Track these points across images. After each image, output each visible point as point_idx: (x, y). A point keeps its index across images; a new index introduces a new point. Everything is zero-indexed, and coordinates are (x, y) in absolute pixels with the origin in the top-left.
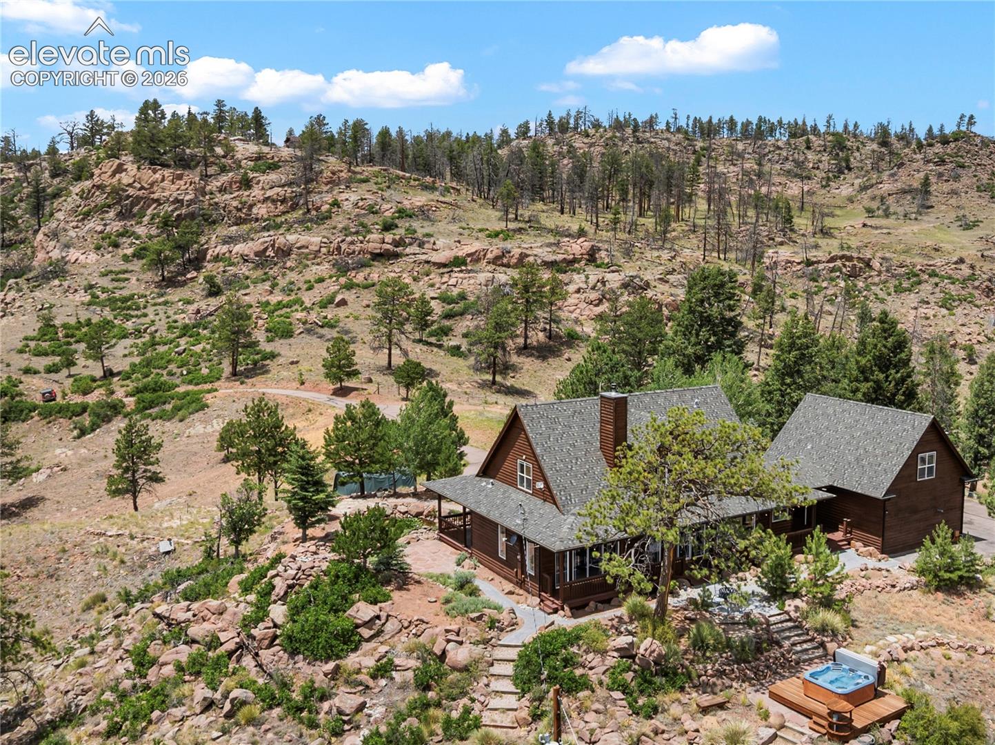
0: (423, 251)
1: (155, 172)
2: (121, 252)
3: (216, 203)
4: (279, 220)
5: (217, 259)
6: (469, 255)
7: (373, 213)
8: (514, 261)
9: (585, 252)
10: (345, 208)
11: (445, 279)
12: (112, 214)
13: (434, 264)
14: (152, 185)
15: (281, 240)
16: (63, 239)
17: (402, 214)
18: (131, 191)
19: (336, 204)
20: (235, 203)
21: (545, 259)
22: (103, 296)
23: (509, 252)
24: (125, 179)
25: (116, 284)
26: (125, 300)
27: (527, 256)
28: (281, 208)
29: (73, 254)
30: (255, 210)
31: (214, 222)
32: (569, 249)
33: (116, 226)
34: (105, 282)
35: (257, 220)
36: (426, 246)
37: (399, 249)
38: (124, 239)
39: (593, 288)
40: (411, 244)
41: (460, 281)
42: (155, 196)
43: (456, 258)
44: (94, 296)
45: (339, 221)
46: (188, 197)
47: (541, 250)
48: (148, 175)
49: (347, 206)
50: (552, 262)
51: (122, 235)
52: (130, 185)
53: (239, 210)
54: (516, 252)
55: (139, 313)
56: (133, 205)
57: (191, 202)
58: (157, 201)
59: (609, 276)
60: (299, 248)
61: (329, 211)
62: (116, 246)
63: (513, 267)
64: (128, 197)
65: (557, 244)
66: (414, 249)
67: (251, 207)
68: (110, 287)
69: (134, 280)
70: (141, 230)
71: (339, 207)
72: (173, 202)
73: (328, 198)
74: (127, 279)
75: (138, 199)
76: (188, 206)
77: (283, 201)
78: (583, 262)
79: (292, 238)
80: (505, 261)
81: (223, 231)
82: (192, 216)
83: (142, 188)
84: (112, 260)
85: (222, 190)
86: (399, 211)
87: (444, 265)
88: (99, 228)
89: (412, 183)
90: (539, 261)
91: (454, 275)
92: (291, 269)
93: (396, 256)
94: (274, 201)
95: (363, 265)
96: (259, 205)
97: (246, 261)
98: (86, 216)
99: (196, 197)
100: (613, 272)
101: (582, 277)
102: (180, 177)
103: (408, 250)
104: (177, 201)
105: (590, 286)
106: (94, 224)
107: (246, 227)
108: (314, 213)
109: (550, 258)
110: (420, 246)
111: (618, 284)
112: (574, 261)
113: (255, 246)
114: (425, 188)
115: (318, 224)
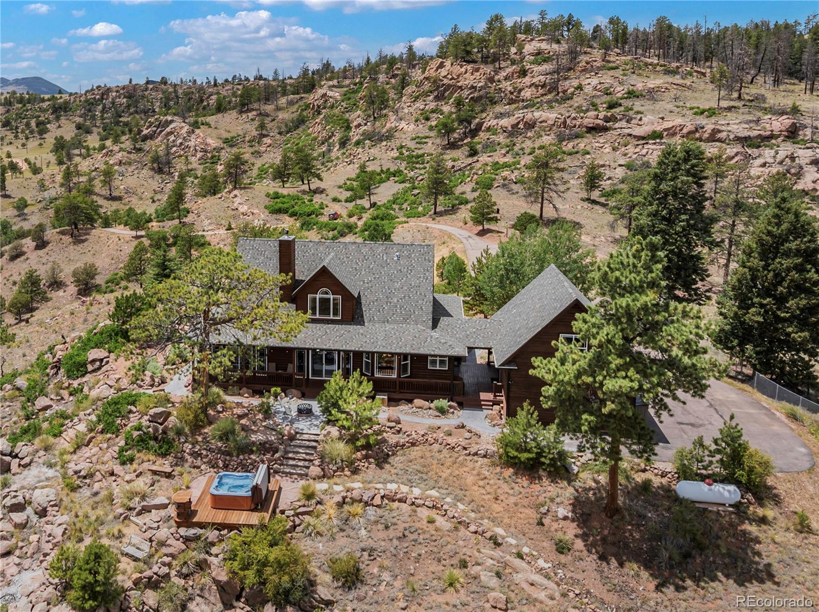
0: (629, 126)
1: (461, 66)
2: (429, 123)
3: (500, 89)
4: (536, 101)
5: (488, 129)
6: (665, 130)
7: (607, 94)
8: (706, 135)
9: (784, 129)
10: (586, 91)
11: (638, 150)
12: (431, 98)
13: (635, 137)
14: (458, 76)
15: (529, 116)
16: (400, 114)
17: (631, 94)
18: (445, 81)
19: (580, 88)
20: (510, 88)
21: (738, 135)
22: (406, 154)
23: (703, 128)
24: (443, 72)
25: (418, 146)
26: (418, 157)
27: (720, 131)
28: (541, 91)
29: (403, 124)
30: (522, 94)
31: (495, 103)
32: (768, 126)
33: (432, 105)
34: (412, 145)
35: (523, 101)
36: (633, 121)
37: (608, 125)
38: (434, 115)
39: (781, 163)
40: (621, 120)
41: (650, 151)
42: (459, 84)
43: (655, 132)
44: (401, 154)
45: (578, 101)
46: (480, 85)
47: (736, 127)
48: (457, 69)
49: (588, 89)
50: (745, 138)
51: (433, 111)
52: (445, 77)
53: (512, 93)
54: (709, 128)
55: (421, 166)
56: (445, 91)
57: (482, 88)
58: (460, 87)
59: (801, 152)
60: (541, 122)
61: (573, 94)
62: (427, 119)
63: (705, 141)
64: (443, 85)
65: (758, 121)
66: (623, 124)
67: (520, 90)
68: (413, 148)
69: (430, 144)
70: (446, 109)
71: (582, 90)
72: (470, 88)
73: (575, 83)
74: (426, 143)
75: (449, 86)
76: (480, 91)
77: (543, 86)
78: (780, 139)
79: (537, 114)
80: (697, 135)
81: (499, 109)
82: (480, 98)
83: (453, 78)
84: (422, 129)
85: (506, 78)
86: (629, 93)
87: (643, 138)
88: (422, 107)
89: (658, 68)
90: (732, 137)
91: (646, 146)
92: (530, 138)
93: (606, 129)
94: (537, 86)
95: (577, 136)
96: (527, 89)
97: (505, 131)
98: (417, 98)
99: (486, 84)
100: (808, 148)
101: (773, 152)
102: (477, 70)
103: (617, 125)
104: (473, 87)
105: (778, 160)
106: (420, 105)
107: (514, 106)
108: (561, 94)
109: (746, 134)
110: (628, 122)
111: (808, 161)
112: (772, 137)
113: (512, 120)
114: (668, 72)
115: (560, 103)
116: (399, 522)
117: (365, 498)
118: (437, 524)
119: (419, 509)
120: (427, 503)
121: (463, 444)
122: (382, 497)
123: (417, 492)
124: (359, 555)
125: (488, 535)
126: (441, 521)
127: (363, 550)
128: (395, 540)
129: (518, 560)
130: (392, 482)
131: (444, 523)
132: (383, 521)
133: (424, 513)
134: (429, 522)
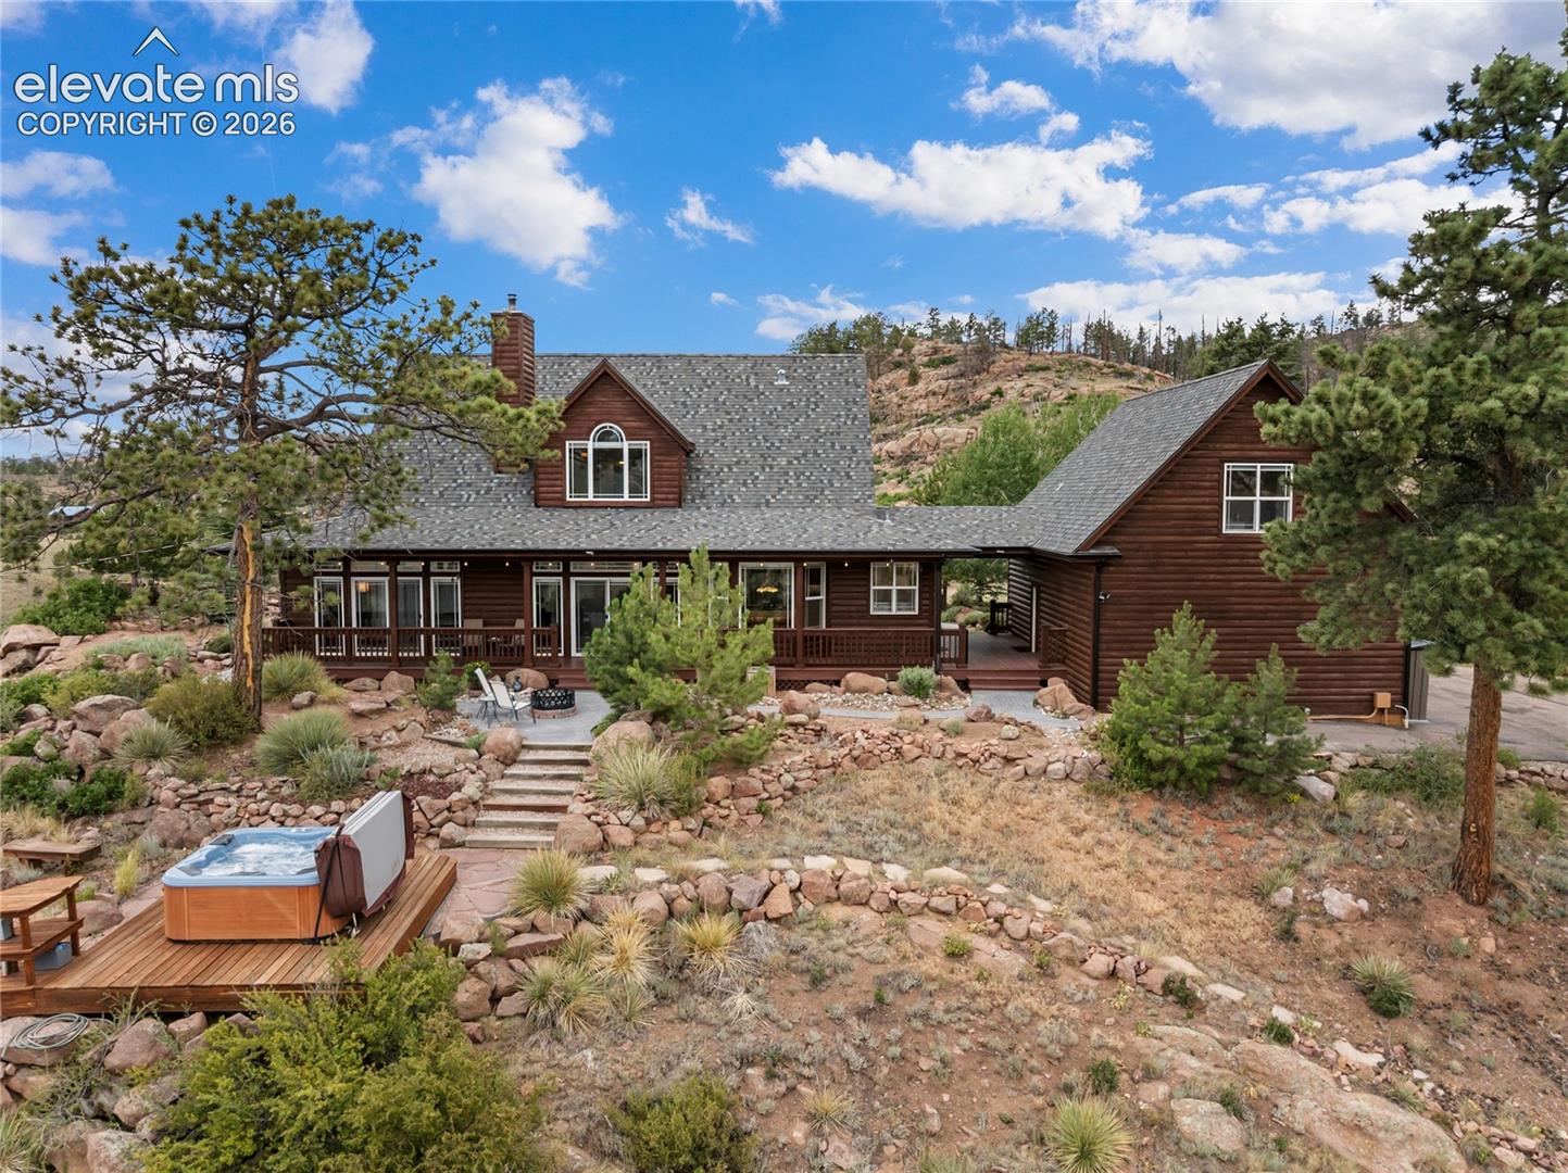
4: (935, 414)
10: (1008, 396)
15: (928, 434)
19: (999, 393)
20: (896, 400)
28: (942, 401)
30: (915, 406)
35: (917, 416)
45: (997, 410)
49: (1011, 395)
53: (899, 406)
60: (946, 441)
61: (989, 401)
67: (912, 402)
71: (1001, 395)
73: (992, 387)
77: (945, 394)
79: (939, 431)
85: (890, 387)
89: (1105, 370)
94: (936, 395)
96: (921, 400)
97: (892, 458)
107: (904, 424)
108: (972, 403)
113: (904, 442)
114: (1120, 375)
115: (972, 415)
116: (855, 963)
117: (741, 897)
118: (981, 959)
119: (914, 924)
120: (936, 902)
121: (1002, 750)
122: (794, 892)
123: (896, 873)
124: (733, 1080)
125: (1155, 978)
126: (989, 952)
127: (746, 1060)
128: (853, 1021)
129: (1277, 1048)
130: (820, 851)
131: (1002, 955)
132: (802, 964)
133: (933, 930)
134: (952, 955)
